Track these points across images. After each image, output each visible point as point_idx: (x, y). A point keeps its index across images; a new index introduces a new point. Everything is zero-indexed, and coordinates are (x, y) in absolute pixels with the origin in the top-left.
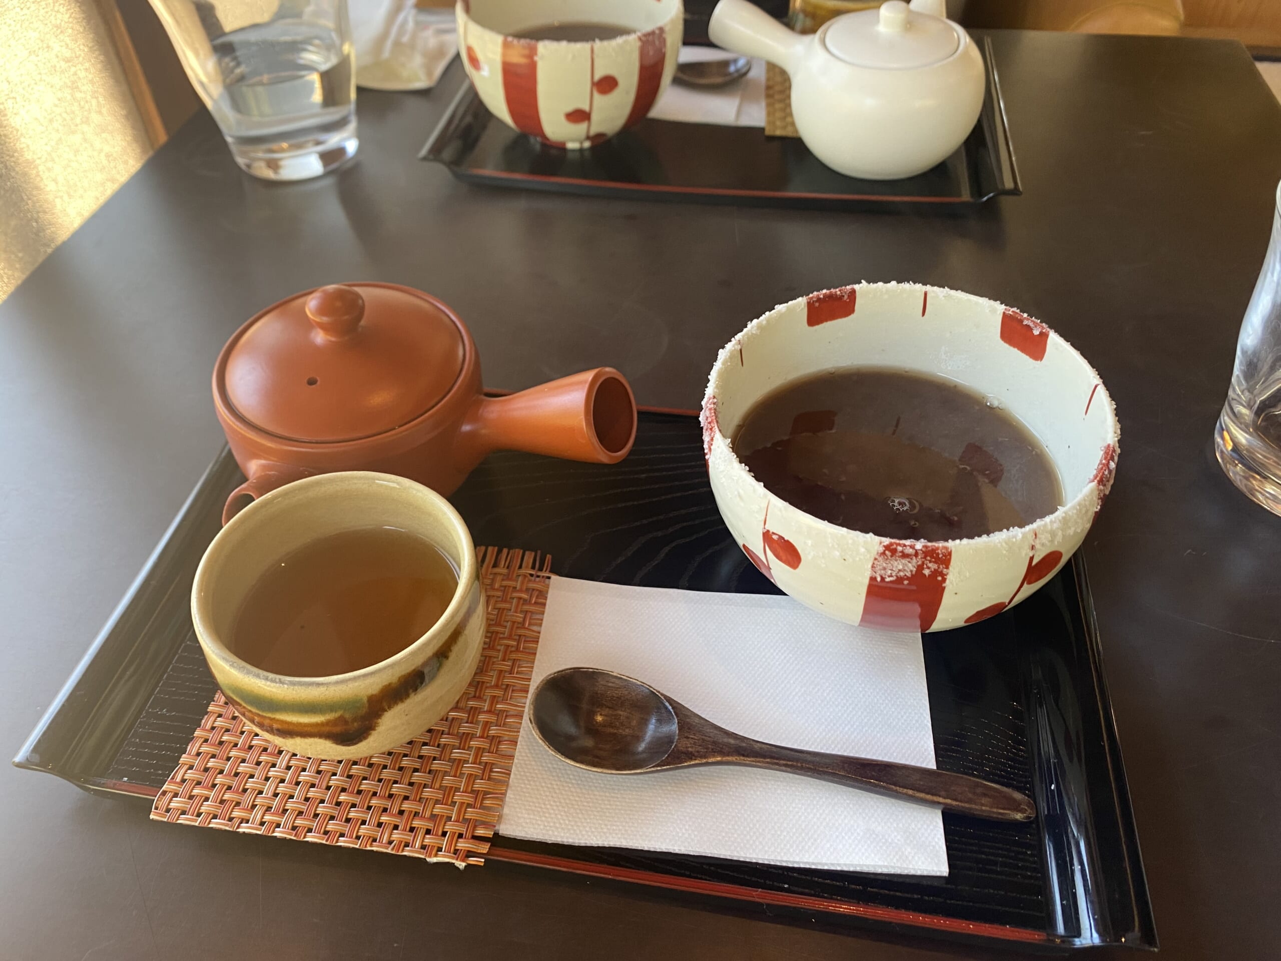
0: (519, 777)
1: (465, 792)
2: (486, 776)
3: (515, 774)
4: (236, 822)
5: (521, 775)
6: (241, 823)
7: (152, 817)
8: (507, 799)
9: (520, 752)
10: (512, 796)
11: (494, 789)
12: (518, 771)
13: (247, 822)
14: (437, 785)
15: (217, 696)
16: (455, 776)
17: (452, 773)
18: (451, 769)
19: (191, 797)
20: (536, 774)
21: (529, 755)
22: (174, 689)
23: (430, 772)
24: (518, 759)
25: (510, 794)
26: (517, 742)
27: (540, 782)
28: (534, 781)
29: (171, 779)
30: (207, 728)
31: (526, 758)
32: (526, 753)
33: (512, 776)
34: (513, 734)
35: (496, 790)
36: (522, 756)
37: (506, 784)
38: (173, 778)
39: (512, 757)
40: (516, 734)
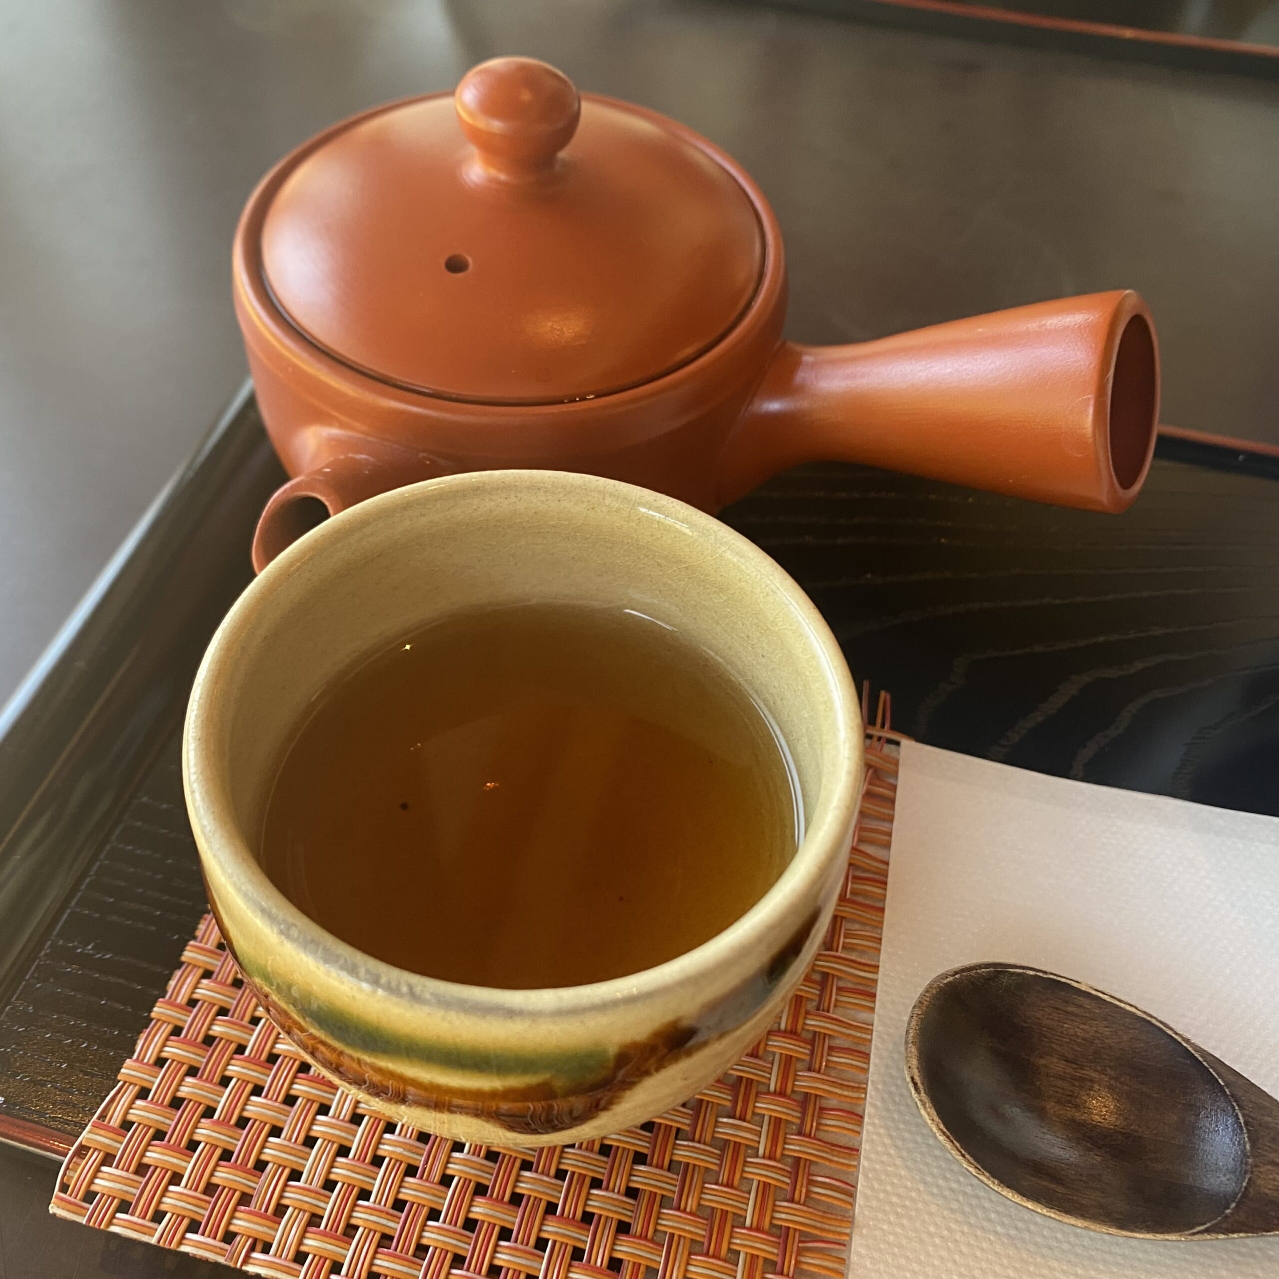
0: (874, 1203)
1: (758, 1229)
2: (801, 1192)
3: (866, 1197)
4: (242, 1245)
5: (878, 1200)
6: (252, 1249)
7: (53, 1209)
8: (854, 1258)
9: (872, 1142)
10: (863, 1251)
11: (822, 1230)
12: (872, 1189)
13: (266, 1249)
14: (691, 1204)
15: (202, 927)
16: (729, 1185)
17: (724, 1177)
18: (720, 1166)
19: (142, 1169)
20: (912, 1199)
21: (892, 1152)
22: (112, 900)
23: (672, 1166)
24: (868, 1159)
25: (858, 1246)
26: (862, 1117)
27: (924, 1222)
28: (910, 1218)
29: (99, 1118)
30: (179, 1001)
31: (885, 1158)
32: (884, 1145)
33: (860, 1200)
34: (851, 1094)
35: (829, 1231)
36: (877, 1153)
37: (848, 1219)
38: (102, 1117)
39: (853, 1151)
40: (855, 1095)
